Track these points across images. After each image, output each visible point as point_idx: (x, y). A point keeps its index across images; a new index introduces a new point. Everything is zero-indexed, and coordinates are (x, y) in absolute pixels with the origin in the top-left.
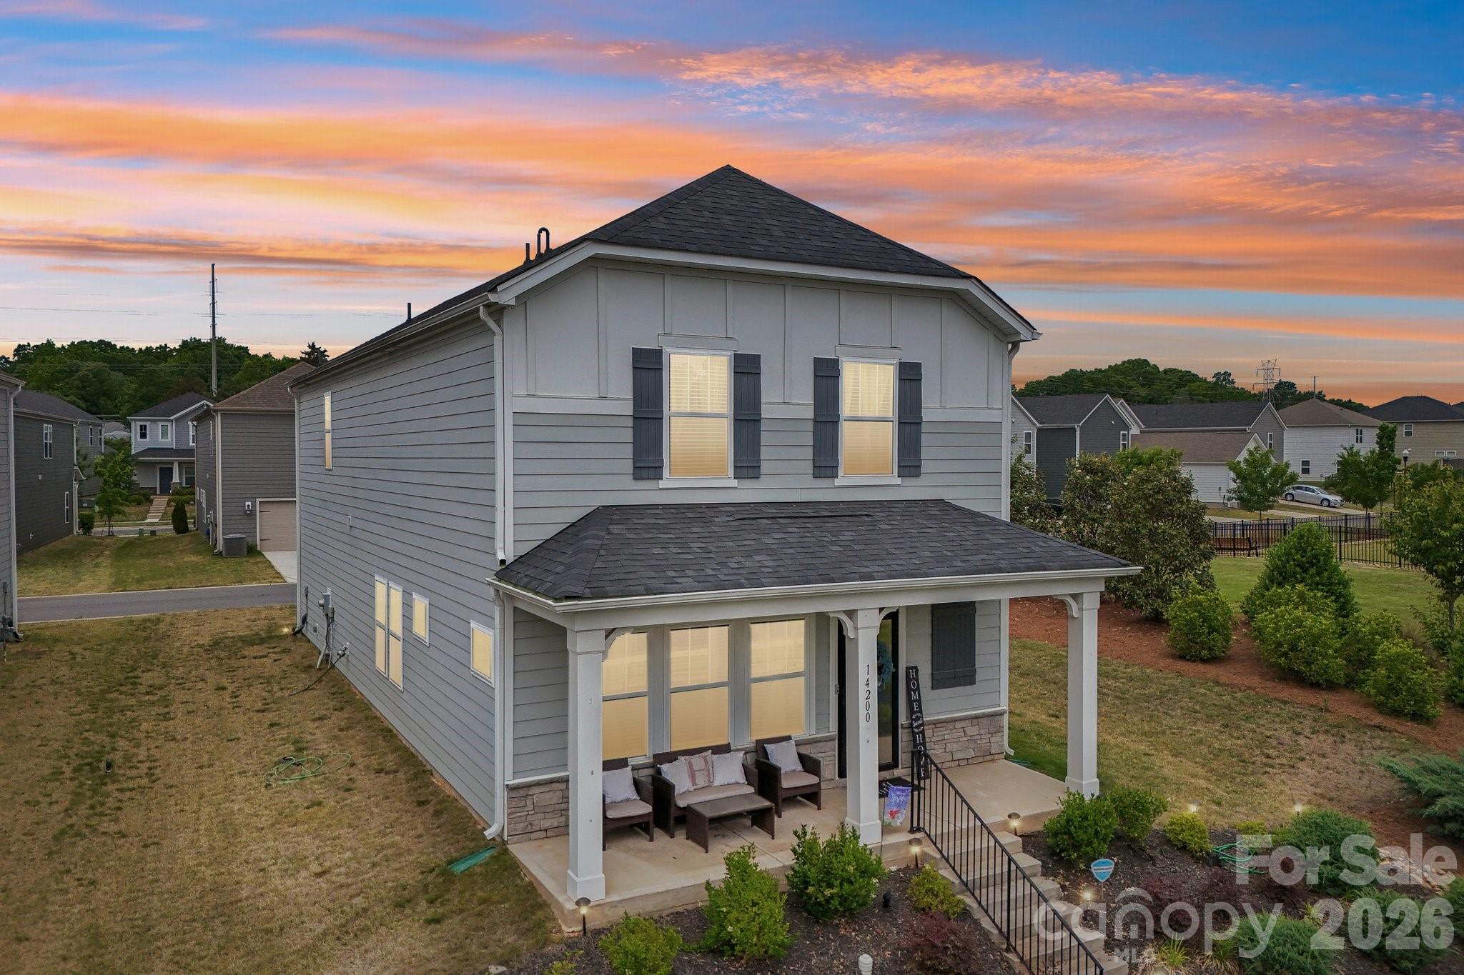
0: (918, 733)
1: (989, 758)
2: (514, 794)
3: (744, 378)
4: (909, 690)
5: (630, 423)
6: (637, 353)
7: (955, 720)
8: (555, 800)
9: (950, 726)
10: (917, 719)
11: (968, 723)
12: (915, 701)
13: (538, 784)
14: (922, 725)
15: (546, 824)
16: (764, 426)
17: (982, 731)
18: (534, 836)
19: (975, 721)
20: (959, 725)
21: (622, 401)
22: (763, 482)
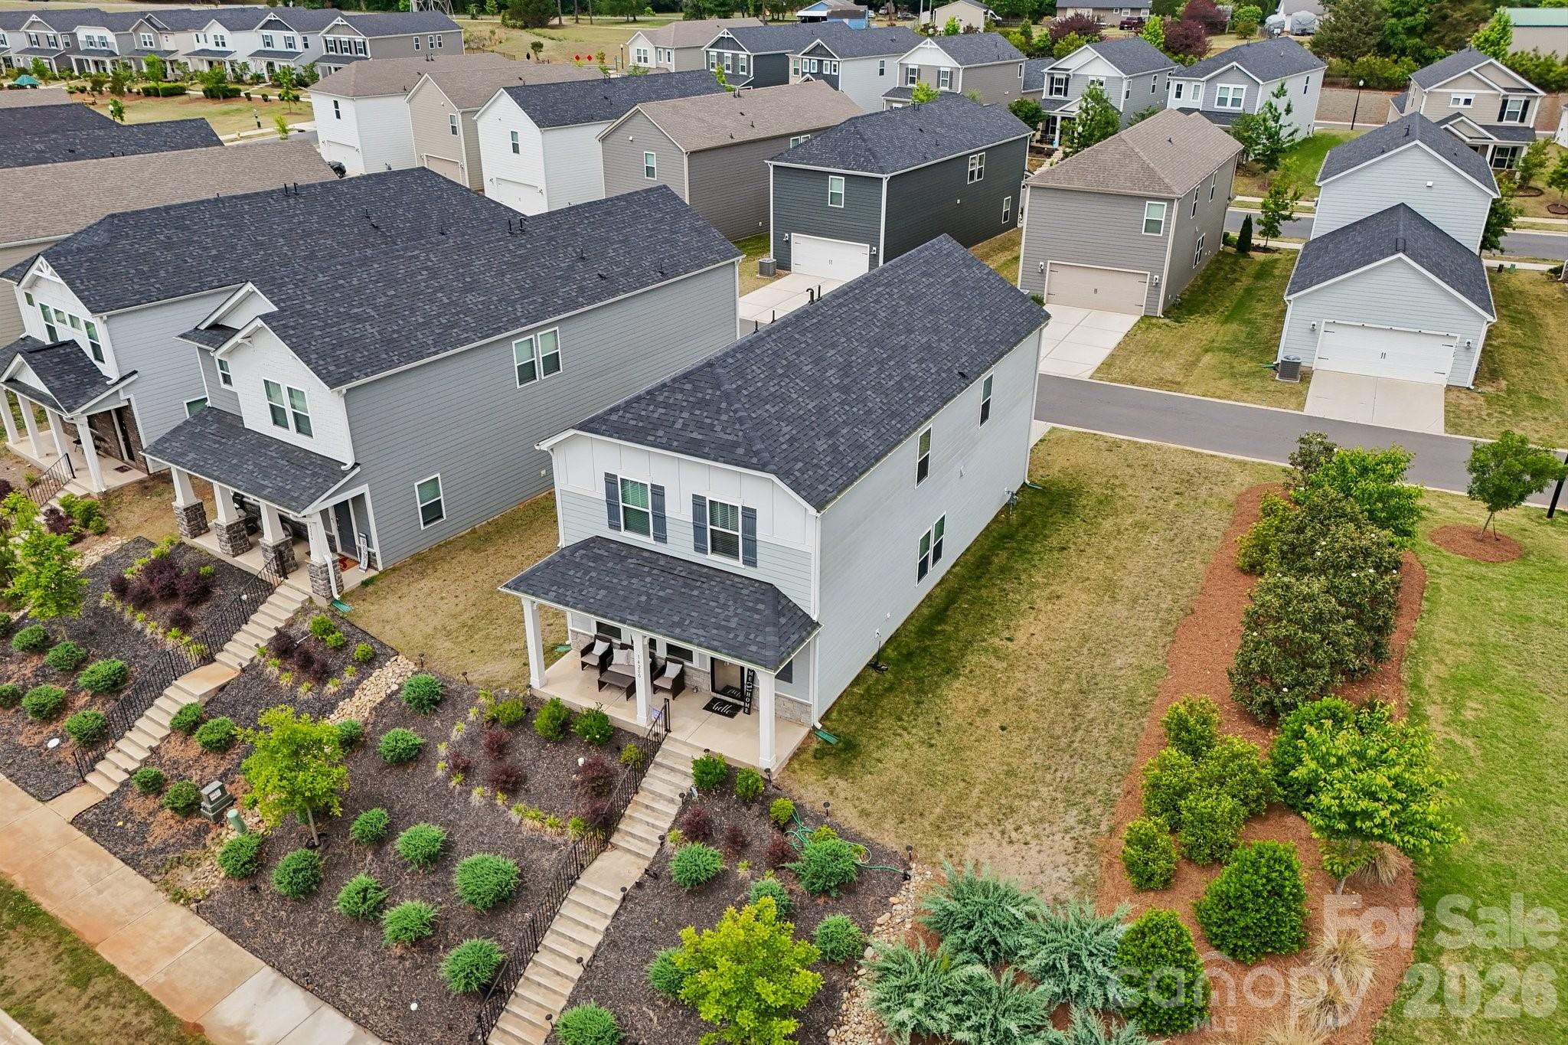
1: (799, 723)
3: (656, 496)
6: (607, 475)
11: (787, 700)
13: (580, 633)
17: (795, 708)
19: (790, 701)
20: (779, 698)
21: (602, 494)
22: (668, 546)
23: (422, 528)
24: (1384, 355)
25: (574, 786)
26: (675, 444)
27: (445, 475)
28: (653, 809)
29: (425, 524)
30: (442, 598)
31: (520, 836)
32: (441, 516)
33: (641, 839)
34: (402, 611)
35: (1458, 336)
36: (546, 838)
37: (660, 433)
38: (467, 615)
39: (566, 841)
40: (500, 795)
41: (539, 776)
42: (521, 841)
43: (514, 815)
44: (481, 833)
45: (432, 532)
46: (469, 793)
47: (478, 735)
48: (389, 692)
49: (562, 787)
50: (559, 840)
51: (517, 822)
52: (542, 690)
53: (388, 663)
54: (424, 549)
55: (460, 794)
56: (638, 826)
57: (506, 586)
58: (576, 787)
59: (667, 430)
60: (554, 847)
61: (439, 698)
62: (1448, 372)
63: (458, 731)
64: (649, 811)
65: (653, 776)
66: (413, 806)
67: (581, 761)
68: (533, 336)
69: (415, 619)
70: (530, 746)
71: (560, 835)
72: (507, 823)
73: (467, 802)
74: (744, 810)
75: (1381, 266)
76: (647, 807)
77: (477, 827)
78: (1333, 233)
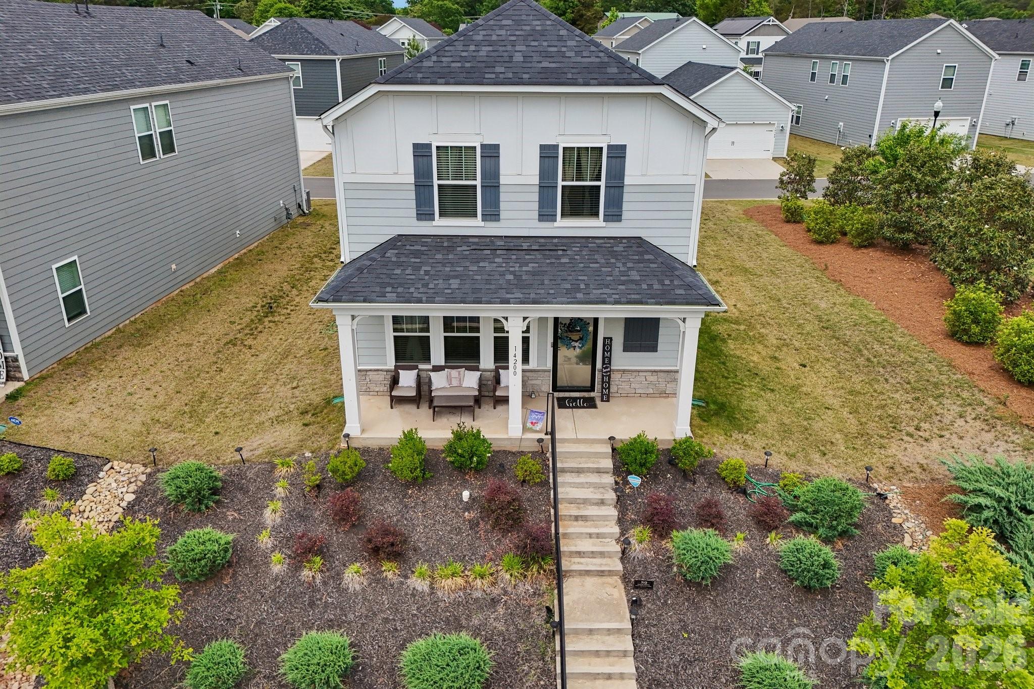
0: (606, 376)
1: (665, 395)
2: (360, 373)
3: (488, 159)
4: (604, 350)
5: (413, 187)
6: (416, 146)
7: (639, 371)
8: (381, 379)
9: (635, 374)
10: (606, 368)
11: (650, 374)
12: (607, 357)
13: (371, 370)
14: (610, 371)
15: (377, 389)
16: (502, 189)
17: (660, 380)
18: (371, 393)
19: (654, 374)
20: (641, 374)
21: (407, 175)
22: (502, 223)
23: (67, 325)
24: (733, 143)
25: (473, 525)
26: (526, 76)
27: (84, 258)
28: (584, 518)
29: (69, 320)
30: (130, 394)
31: (442, 605)
32: (85, 312)
33: (593, 554)
34: (84, 416)
35: (776, 122)
36: (478, 594)
37: (499, 69)
38: (176, 404)
39: (504, 589)
40: (386, 566)
41: (420, 529)
42: (446, 609)
43: (418, 583)
44: (386, 621)
45: (79, 329)
46: (339, 576)
47: (305, 509)
48: (124, 504)
49: (459, 531)
50: (496, 591)
51: (426, 589)
52: (365, 436)
53: (101, 474)
54: (71, 352)
55: (325, 583)
56: (578, 542)
57: (320, 300)
58: (478, 524)
59: (507, 65)
60: (494, 602)
61: (219, 484)
62: (772, 150)
63: (272, 514)
64: (580, 523)
65: (564, 484)
66: (259, 624)
67: (466, 495)
68: (147, 105)
69: (109, 421)
70: (386, 499)
71: (493, 584)
72: (413, 595)
73: (342, 591)
74: (689, 485)
75: (715, 86)
76: (577, 518)
77: (375, 614)
78: (680, 68)
